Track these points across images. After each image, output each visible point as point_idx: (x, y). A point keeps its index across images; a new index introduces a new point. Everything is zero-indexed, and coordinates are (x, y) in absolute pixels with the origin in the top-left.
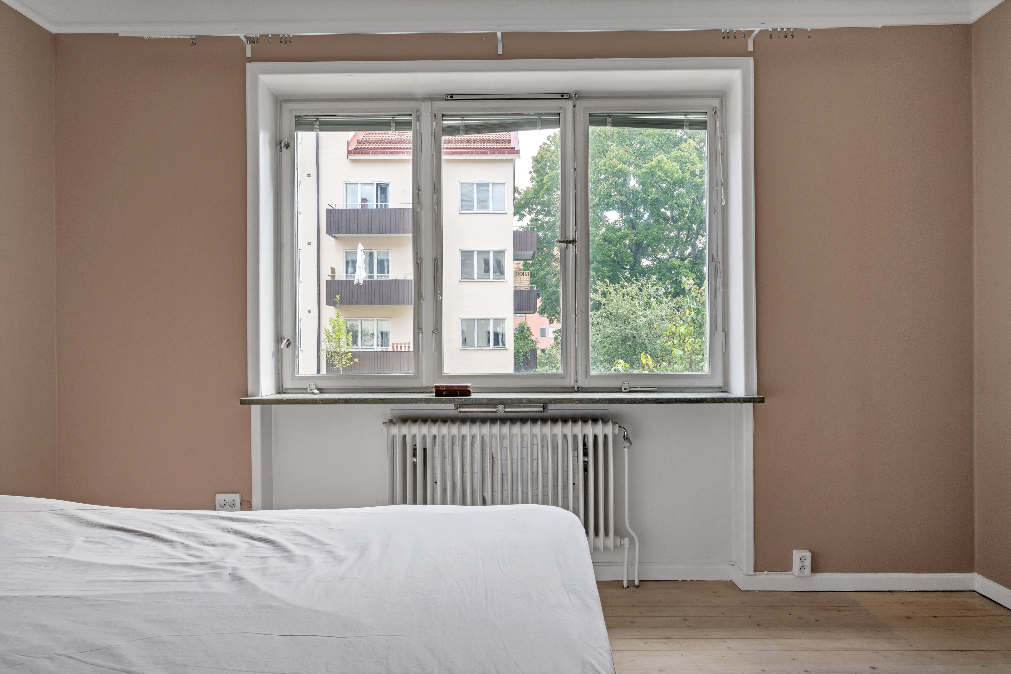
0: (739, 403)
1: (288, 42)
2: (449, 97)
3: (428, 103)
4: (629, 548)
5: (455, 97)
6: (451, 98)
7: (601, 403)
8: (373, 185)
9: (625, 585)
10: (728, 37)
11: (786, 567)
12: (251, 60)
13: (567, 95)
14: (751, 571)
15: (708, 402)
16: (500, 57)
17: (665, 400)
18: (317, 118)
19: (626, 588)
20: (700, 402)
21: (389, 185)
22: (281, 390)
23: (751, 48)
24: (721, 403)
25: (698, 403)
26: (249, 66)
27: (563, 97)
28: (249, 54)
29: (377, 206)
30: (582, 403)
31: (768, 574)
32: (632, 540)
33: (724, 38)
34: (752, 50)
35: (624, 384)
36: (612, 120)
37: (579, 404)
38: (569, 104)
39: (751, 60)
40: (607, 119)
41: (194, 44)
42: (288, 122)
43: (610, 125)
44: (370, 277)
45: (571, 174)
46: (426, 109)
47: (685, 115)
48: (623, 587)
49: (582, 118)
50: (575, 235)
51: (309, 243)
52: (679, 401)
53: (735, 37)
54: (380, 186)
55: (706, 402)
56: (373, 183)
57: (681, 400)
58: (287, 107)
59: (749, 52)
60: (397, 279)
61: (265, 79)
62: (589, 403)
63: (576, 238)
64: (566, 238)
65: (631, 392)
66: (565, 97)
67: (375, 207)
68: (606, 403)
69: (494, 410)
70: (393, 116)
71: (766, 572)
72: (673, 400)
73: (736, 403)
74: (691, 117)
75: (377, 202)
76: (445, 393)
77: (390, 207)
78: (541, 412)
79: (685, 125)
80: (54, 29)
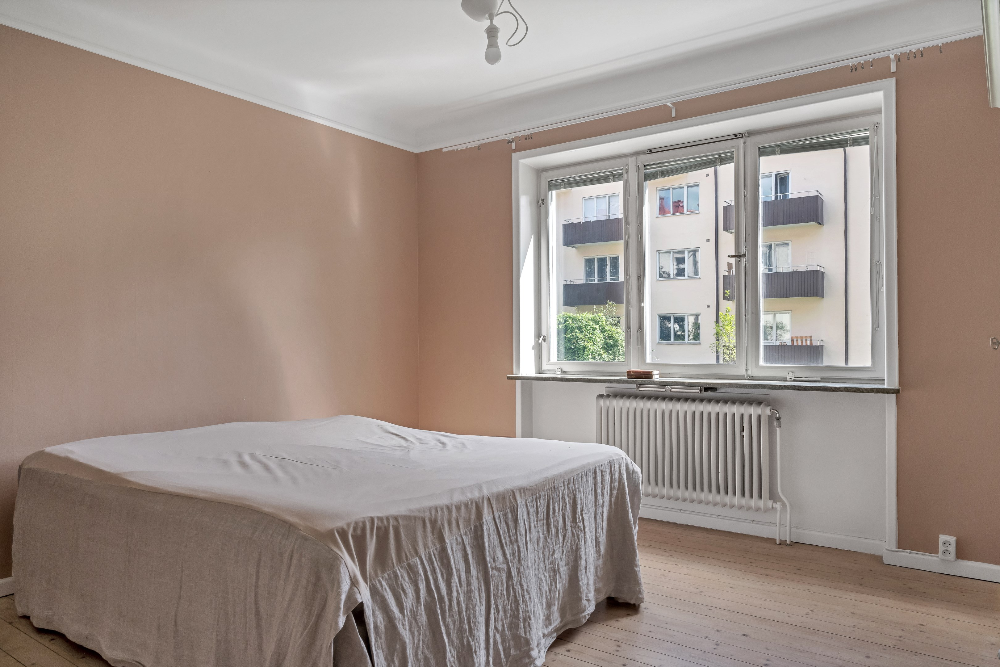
0: (872, 393)
1: (530, 138)
2: (649, 151)
3: (634, 158)
4: (781, 511)
5: (653, 151)
6: (650, 152)
7: (746, 388)
8: (771, 176)
9: (778, 542)
10: (856, 69)
11: (933, 550)
12: (515, 151)
13: (739, 134)
14: (894, 548)
15: (842, 391)
16: (674, 119)
17: (802, 387)
18: (563, 180)
19: (778, 544)
20: (834, 390)
21: (788, 174)
22: (541, 371)
23: (893, 69)
24: (854, 392)
25: (832, 391)
26: (514, 156)
27: (737, 137)
28: (514, 148)
29: (776, 197)
30: (731, 387)
31: (910, 553)
32: (784, 505)
33: (852, 71)
34: (895, 70)
35: (789, 374)
36: (780, 149)
37: (728, 388)
38: (741, 141)
39: (893, 81)
40: (776, 149)
41: (479, 149)
42: (544, 184)
43: (779, 154)
44: (770, 270)
45: (742, 199)
46: (632, 162)
47: (850, 134)
48: (776, 544)
49: (753, 151)
50: (745, 249)
51: (708, 241)
52: (814, 389)
53: (863, 68)
54: (779, 176)
55: (840, 391)
56: (771, 175)
57: (816, 388)
58: (544, 175)
59: (893, 72)
60: (797, 271)
61: (522, 161)
62: (737, 387)
63: (745, 253)
64: (739, 252)
65: (795, 381)
66: (738, 136)
67: (773, 199)
68: (751, 388)
69: (664, 390)
70: (612, 171)
71: (909, 551)
72: (809, 388)
73: (869, 393)
74: (854, 136)
75: (776, 193)
76: (634, 376)
77: (791, 196)
78: (698, 393)
79: (849, 143)
80: (416, 151)
